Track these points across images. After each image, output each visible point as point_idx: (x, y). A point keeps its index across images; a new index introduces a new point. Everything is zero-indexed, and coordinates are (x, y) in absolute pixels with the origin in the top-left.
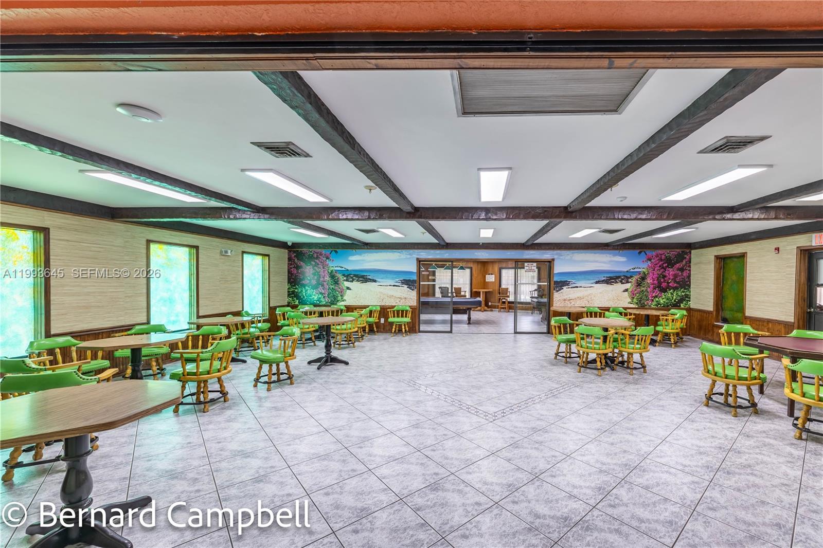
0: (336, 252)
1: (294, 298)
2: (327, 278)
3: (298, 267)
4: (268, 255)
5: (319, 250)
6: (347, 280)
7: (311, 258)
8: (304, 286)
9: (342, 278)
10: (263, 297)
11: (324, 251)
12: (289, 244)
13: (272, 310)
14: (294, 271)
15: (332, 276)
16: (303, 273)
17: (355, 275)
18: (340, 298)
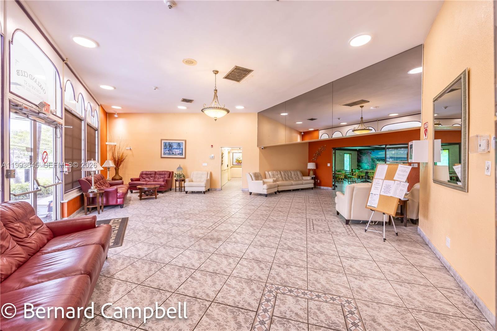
0: (374, 151)
1: (359, 166)
2: (370, 160)
3: (360, 157)
4: (351, 154)
5: (368, 151)
6: (378, 161)
7: (365, 153)
8: (362, 163)
9: (376, 160)
10: (350, 166)
11: (369, 151)
12: (358, 150)
13: (352, 170)
14: (359, 158)
15: (372, 159)
16: (362, 159)
17: (381, 159)
18: (375, 167)
